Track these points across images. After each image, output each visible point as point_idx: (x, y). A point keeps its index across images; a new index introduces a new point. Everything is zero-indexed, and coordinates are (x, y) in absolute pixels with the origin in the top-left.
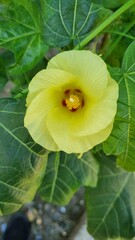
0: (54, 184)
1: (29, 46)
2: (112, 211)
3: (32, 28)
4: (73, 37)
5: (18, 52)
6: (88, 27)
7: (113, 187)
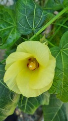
0: (26, 104)
1: (10, 34)
2: (56, 116)
3: (12, 24)
4: (34, 29)
5: (4, 38)
6: (41, 24)
7: (57, 104)
